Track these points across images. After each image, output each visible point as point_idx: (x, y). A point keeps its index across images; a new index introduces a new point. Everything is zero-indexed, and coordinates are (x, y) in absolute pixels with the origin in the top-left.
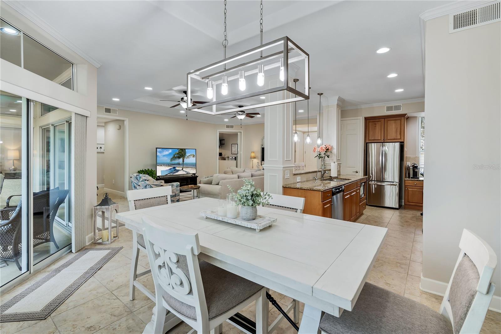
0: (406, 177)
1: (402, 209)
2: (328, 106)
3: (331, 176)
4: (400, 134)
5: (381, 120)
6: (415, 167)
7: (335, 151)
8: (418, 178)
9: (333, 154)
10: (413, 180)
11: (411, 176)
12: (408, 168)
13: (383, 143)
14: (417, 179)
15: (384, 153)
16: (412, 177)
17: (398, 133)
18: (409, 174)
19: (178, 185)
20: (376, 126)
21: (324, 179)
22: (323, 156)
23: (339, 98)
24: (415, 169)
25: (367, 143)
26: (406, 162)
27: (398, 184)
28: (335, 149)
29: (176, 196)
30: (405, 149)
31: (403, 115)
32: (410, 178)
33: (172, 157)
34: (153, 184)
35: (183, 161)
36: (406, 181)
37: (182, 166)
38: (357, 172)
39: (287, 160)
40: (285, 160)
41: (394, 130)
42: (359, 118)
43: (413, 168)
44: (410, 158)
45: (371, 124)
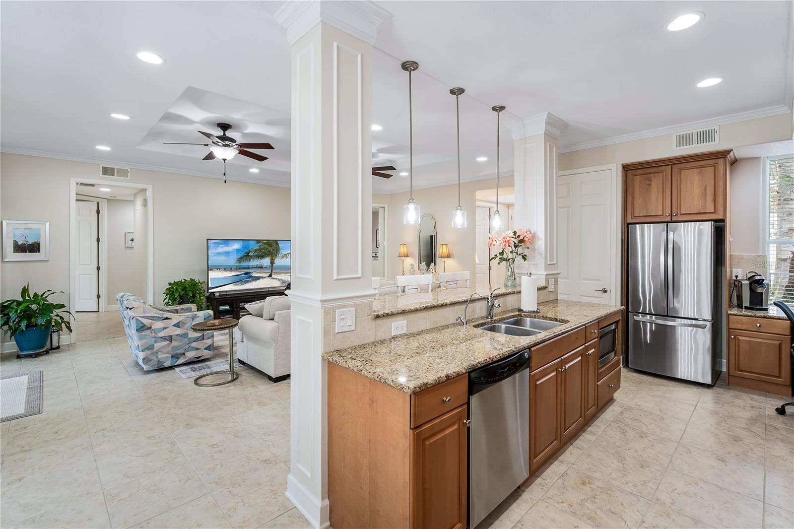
0: (731, 306)
1: (720, 387)
2: (525, 138)
3: (522, 308)
4: (715, 200)
5: (663, 168)
6: (756, 283)
7: (541, 244)
8: (766, 310)
9: (536, 252)
10: (751, 316)
11: (746, 302)
12: (736, 284)
13: (667, 222)
14: (761, 314)
15: (670, 246)
16: (748, 305)
17: (709, 198)
18: (740, 298)
19: (208, 315)
20: (650, 185)
21: (494, 318)
22: (510, 256)
23: (550, 116)
24: (756, 288)
25: (628, 224)
26: (731, 267)
27: (709, 324)
28: (541, 239)
29: (203, 340)
30: (729, 237)
31: (723, 155)
32: (742, 308)
33: (240, 255)
34: (143, 317)
35: (272, 263)
36: (730, 316)
37: (270, 271)
38: (605, 292)
39: (340, 277)
40: (335, 277)
41: (697, 191)
42: (608, 166)
43: (751, 284)
44: (742, 258)
45: (637, 179)
